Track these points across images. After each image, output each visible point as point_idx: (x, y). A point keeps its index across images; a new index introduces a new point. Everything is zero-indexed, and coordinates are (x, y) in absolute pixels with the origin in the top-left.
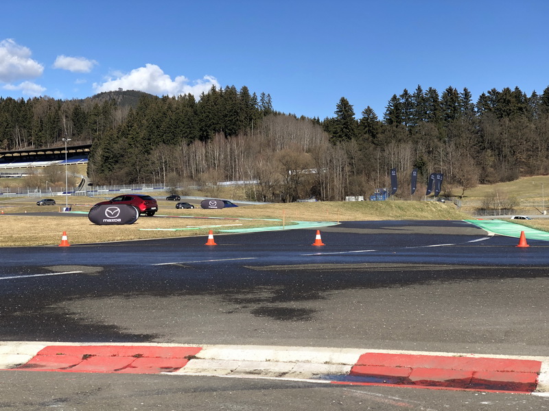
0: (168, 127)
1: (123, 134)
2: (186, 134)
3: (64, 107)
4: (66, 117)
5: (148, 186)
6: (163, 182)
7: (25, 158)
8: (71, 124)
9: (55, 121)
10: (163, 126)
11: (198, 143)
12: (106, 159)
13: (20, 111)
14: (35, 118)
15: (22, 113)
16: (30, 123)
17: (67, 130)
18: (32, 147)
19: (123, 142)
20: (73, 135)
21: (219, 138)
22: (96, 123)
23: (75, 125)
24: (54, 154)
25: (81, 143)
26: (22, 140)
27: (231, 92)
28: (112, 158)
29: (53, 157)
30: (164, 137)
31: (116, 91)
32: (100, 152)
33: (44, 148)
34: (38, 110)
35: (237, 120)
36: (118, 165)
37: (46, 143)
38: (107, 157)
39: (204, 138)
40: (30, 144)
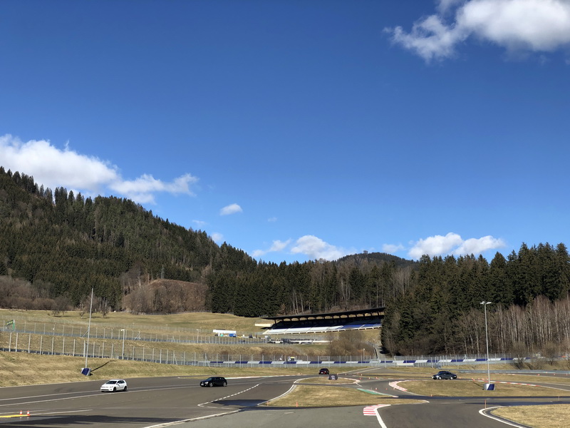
0: (477, 290)
1: (424, 298)
2: (499, 298)
3: (340, 268)
4: (344, 280)
5: (469, 357)
6: (477, 353)
7: (303, 324)
8: (349, 287)
9: (333, 284)
10: (471, 289)
11: (515, 309)
12: (405, 325)
13: (296, 275)
14: (313, 279)
15: (299, 277)
16: (307, 286)
17: (345, 293)
18: (309, 312)
19: (426, 306)
20: (352, 299)
21: (540, 303)
22: (375, 286)
23: (352, 288)
25: (358, 308)
26: (300, 305)
27: (545, 251)
28: (412, 324)
30: (473, 301)
31: (361, 254)
32: (397, 317)
33: (321, 313)
34: (314, 273)
35: (559, 281)
36: (419, 332)
37: (323, 308)
38: (406, 322)
39: (521, 302)
40: (306, 308)
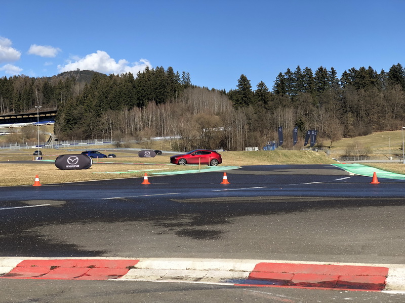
0: (114, 98)
1: (81, 102)
2: (127, 102)
3: (36, 83)
4: (38, 90)
5: (99, 141)
6: (110, 138)
7: (7, 121)
8: (42, 95)
9: (30, 93)
10: (110, 96)
11: (136, 109)
12: (68, 121)
13: (3, 86)
14: (15, 91)
15: (5, 87)
16: (11, 94)
17: (39, 99)
18: (13, 113)
19: (81, 108)
20: (44, 103)
21: (151, 105)
22: (60, 94)
23: (44, 96)
24: (29, 118)
25: (49, 110)
26: (6, 108)
27: (160, 71)
28: (73, 120)
29: (28, 120)
30: (111, 104)
31: (75, 71)
32: (63, 115)
33: (21, 113)
34: (17, 85)
35: (165, 91)
36: (77, 125)
37: (23, 109)
38: (68, 120)
39: (141, 105)
40: (11, 110)
